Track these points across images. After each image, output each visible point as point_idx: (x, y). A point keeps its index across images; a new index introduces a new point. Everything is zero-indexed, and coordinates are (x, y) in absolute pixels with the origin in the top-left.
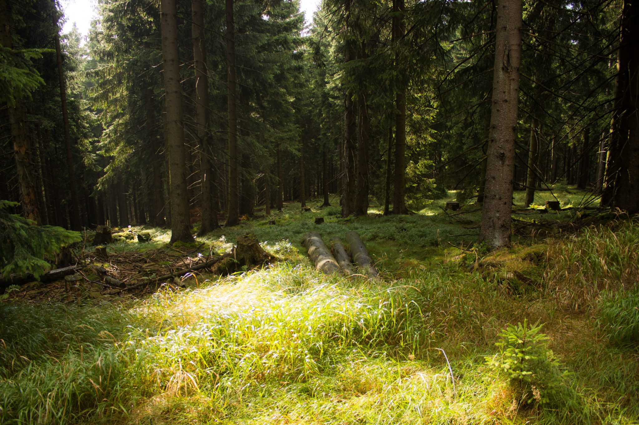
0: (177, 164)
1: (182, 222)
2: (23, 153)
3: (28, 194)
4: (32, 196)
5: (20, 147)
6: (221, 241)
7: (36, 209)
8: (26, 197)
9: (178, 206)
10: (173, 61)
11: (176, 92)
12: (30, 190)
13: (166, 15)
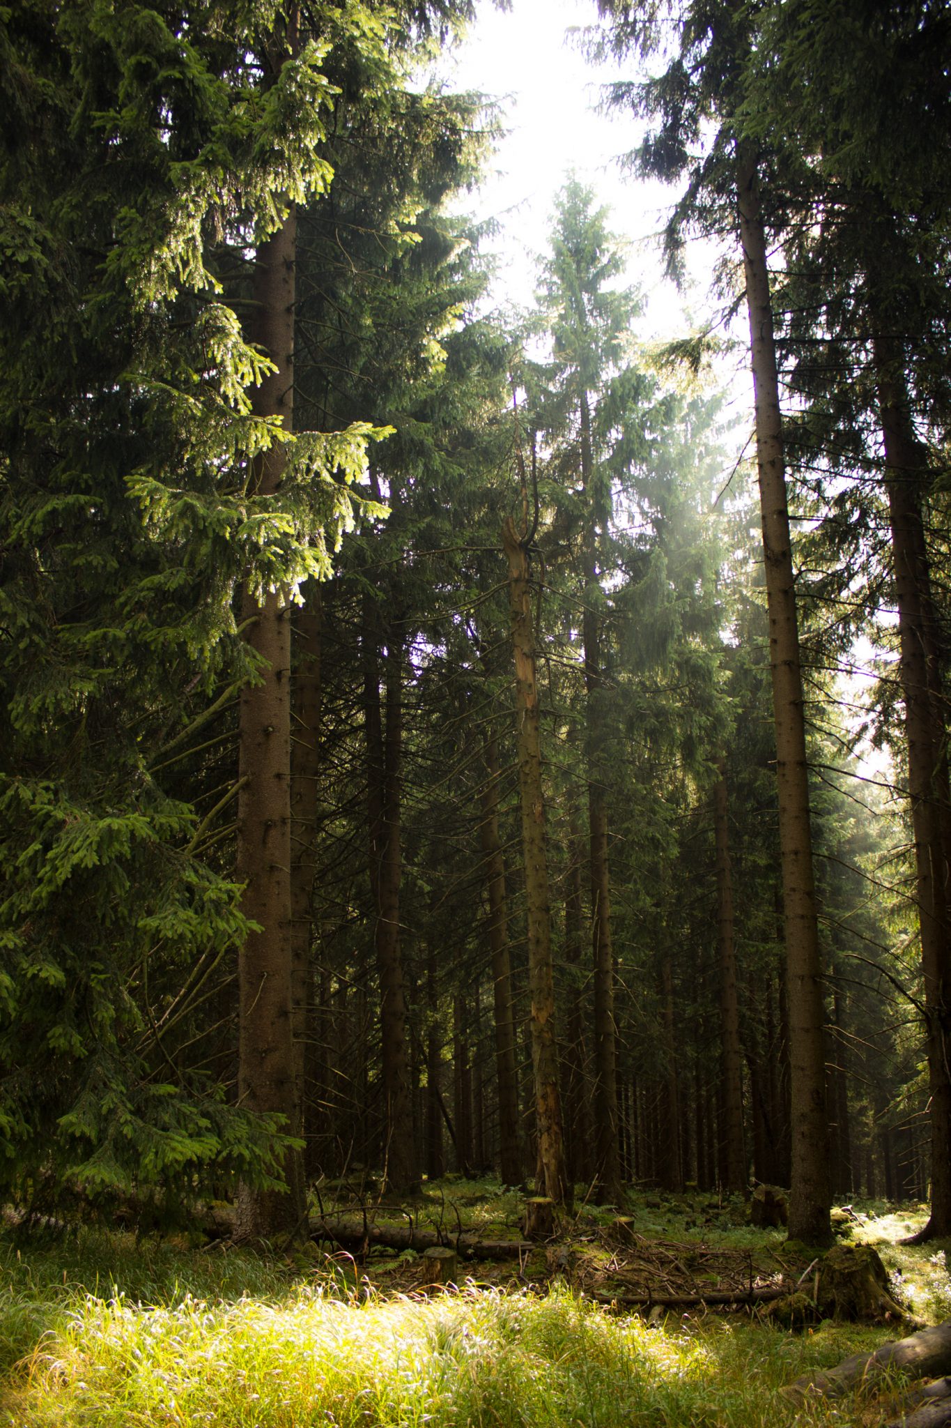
0: (803, 1069)
1: (807, 1198)
2: (542, 1021)
3: (544, 1097)
4: (551, 1102)
5: (539, 1010)
6: (934, 1265)
7: (555, 1128)
8: (541, 1101)
9: (803, 1160)
10: (796, 853)
11: (802, 917)
12: (549, 1090)
13: (784, 764)
